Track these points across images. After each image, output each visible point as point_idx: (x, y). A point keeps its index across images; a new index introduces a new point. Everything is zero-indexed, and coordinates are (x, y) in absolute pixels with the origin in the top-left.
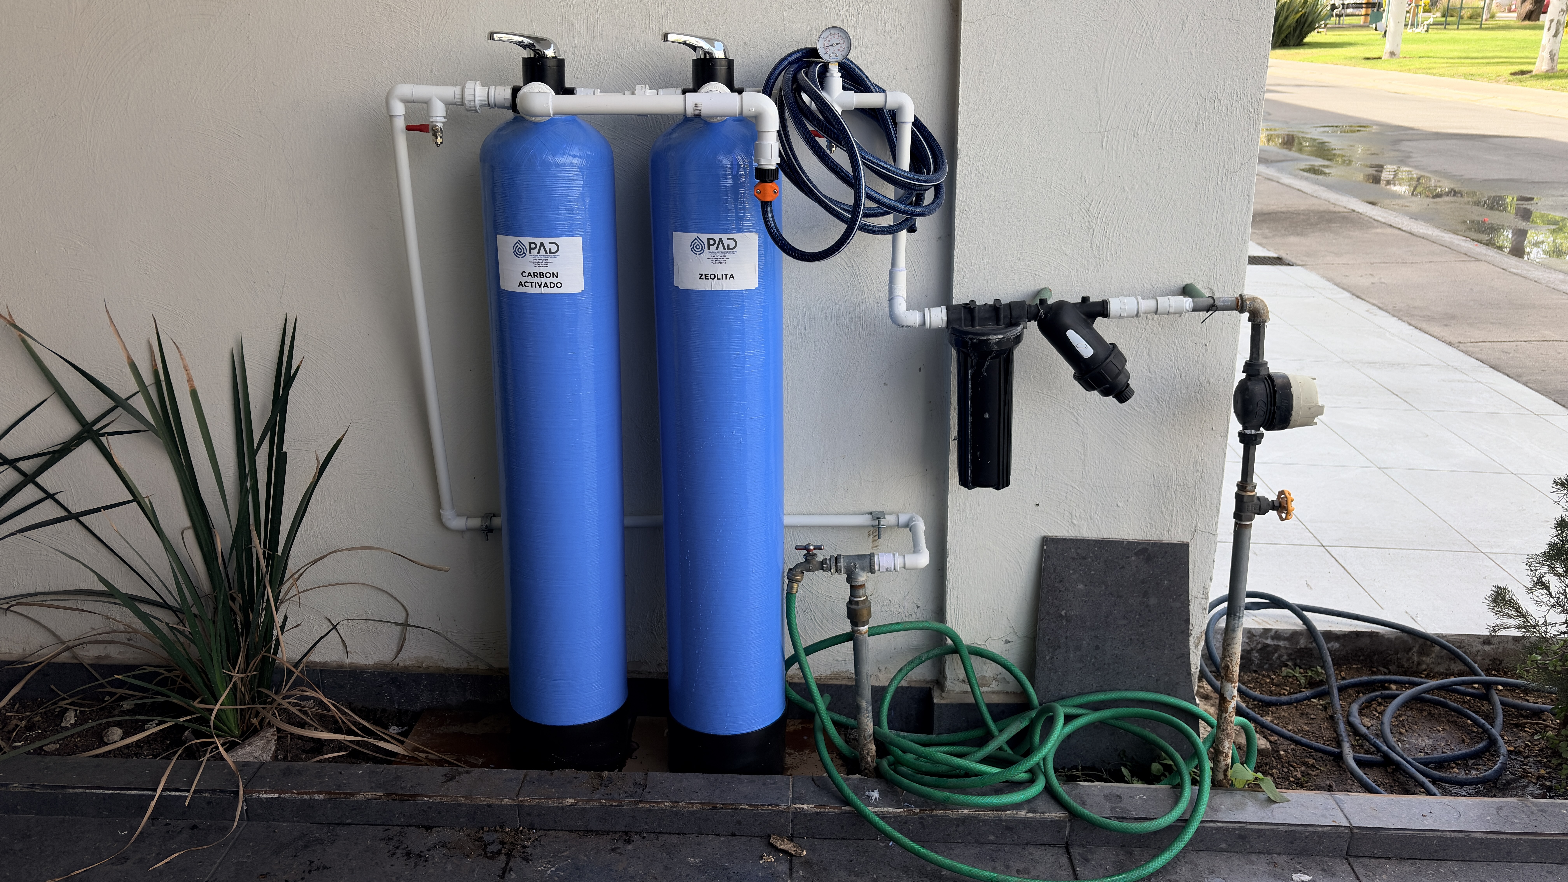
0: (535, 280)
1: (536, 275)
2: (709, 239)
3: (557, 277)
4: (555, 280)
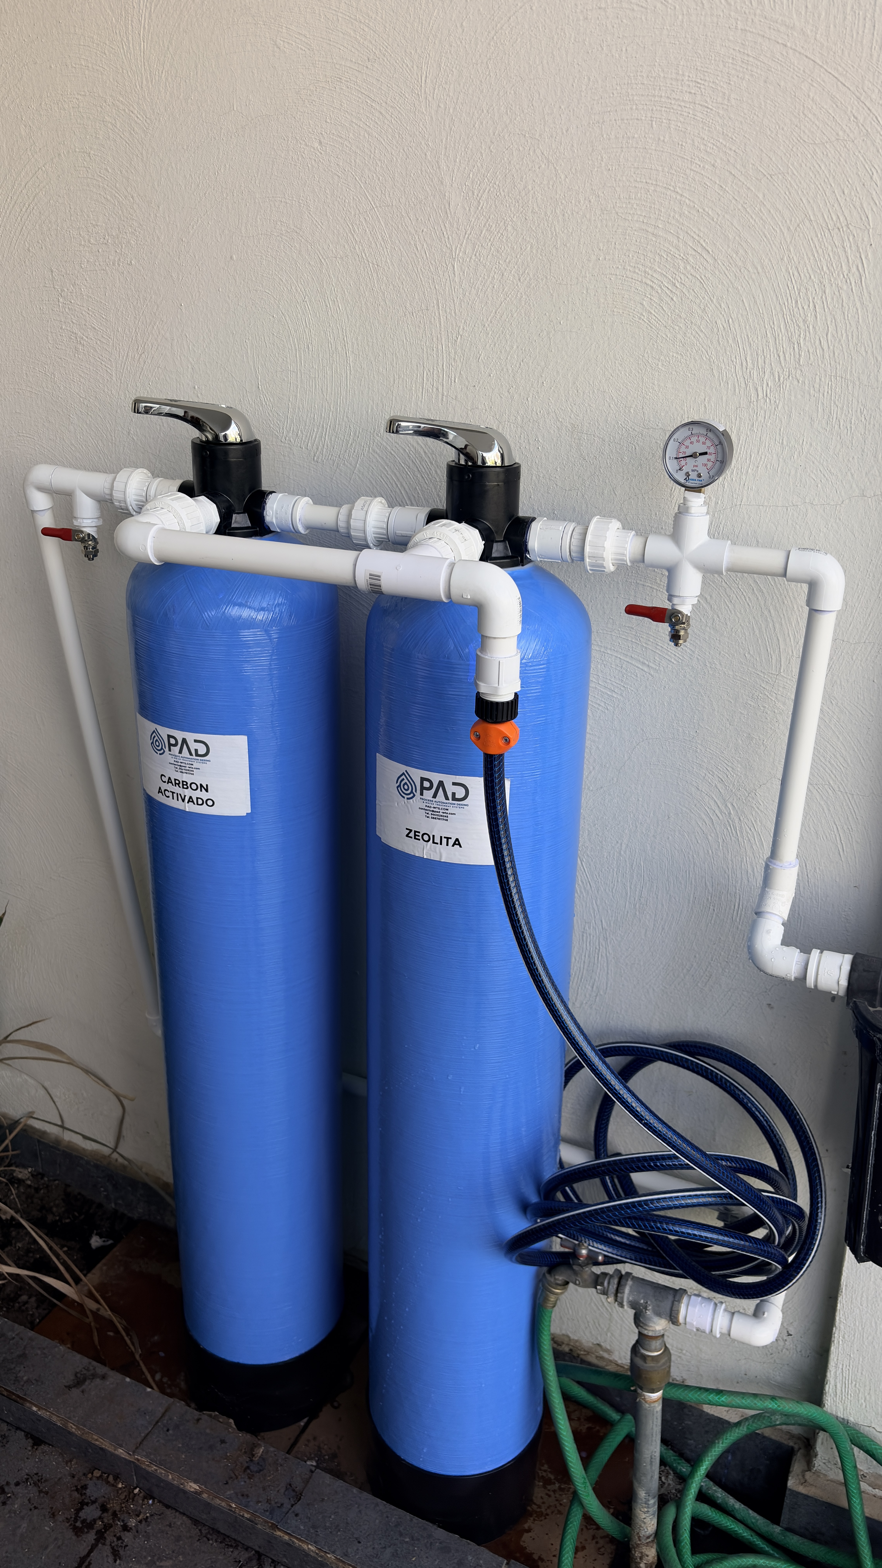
0: (177, 790)
1: (177, 783)
2: (423, 779)
3: (207, 790)
4: (204, 795)
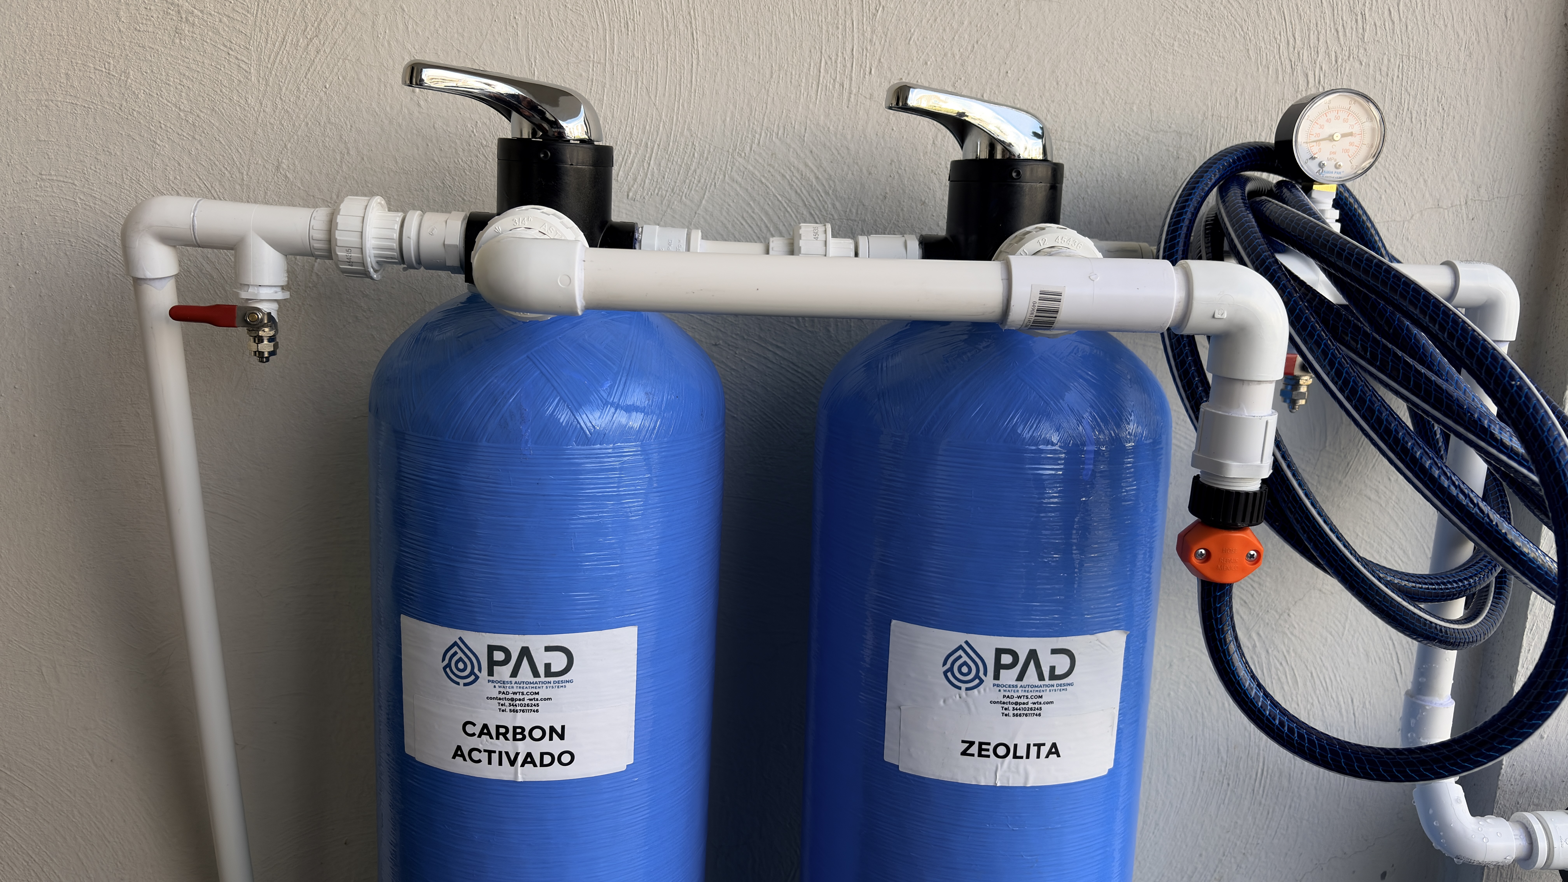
0: (501, 745)
1: (502, 732)
2: (999, 652)
3: (562, 737)
4: (555, 746)
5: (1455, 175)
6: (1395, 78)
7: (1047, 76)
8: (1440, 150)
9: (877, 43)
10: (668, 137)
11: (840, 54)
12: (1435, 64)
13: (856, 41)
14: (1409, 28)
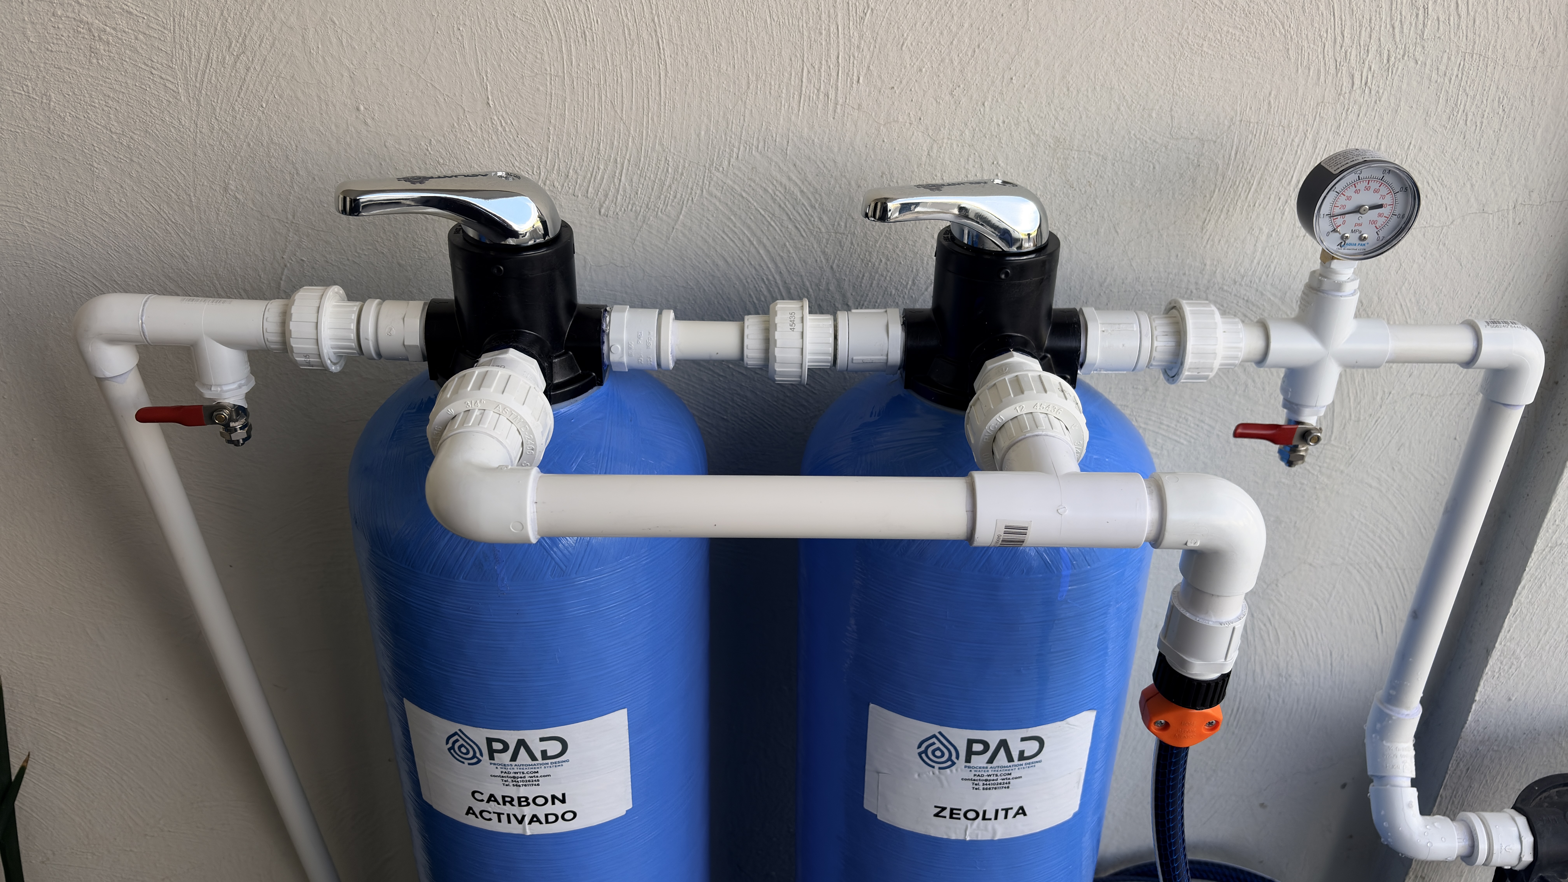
0: (508, 809)
1: (507, 800)
5: (1507, 178)
6: (1453, 78)
7: (1057, 82)
8: (1493, 154)
9: (866, 49)
10: (639, 152)
11: (824, 62)
12: (1501, 62)
13: (841, 48)
14: (1477, 22)
